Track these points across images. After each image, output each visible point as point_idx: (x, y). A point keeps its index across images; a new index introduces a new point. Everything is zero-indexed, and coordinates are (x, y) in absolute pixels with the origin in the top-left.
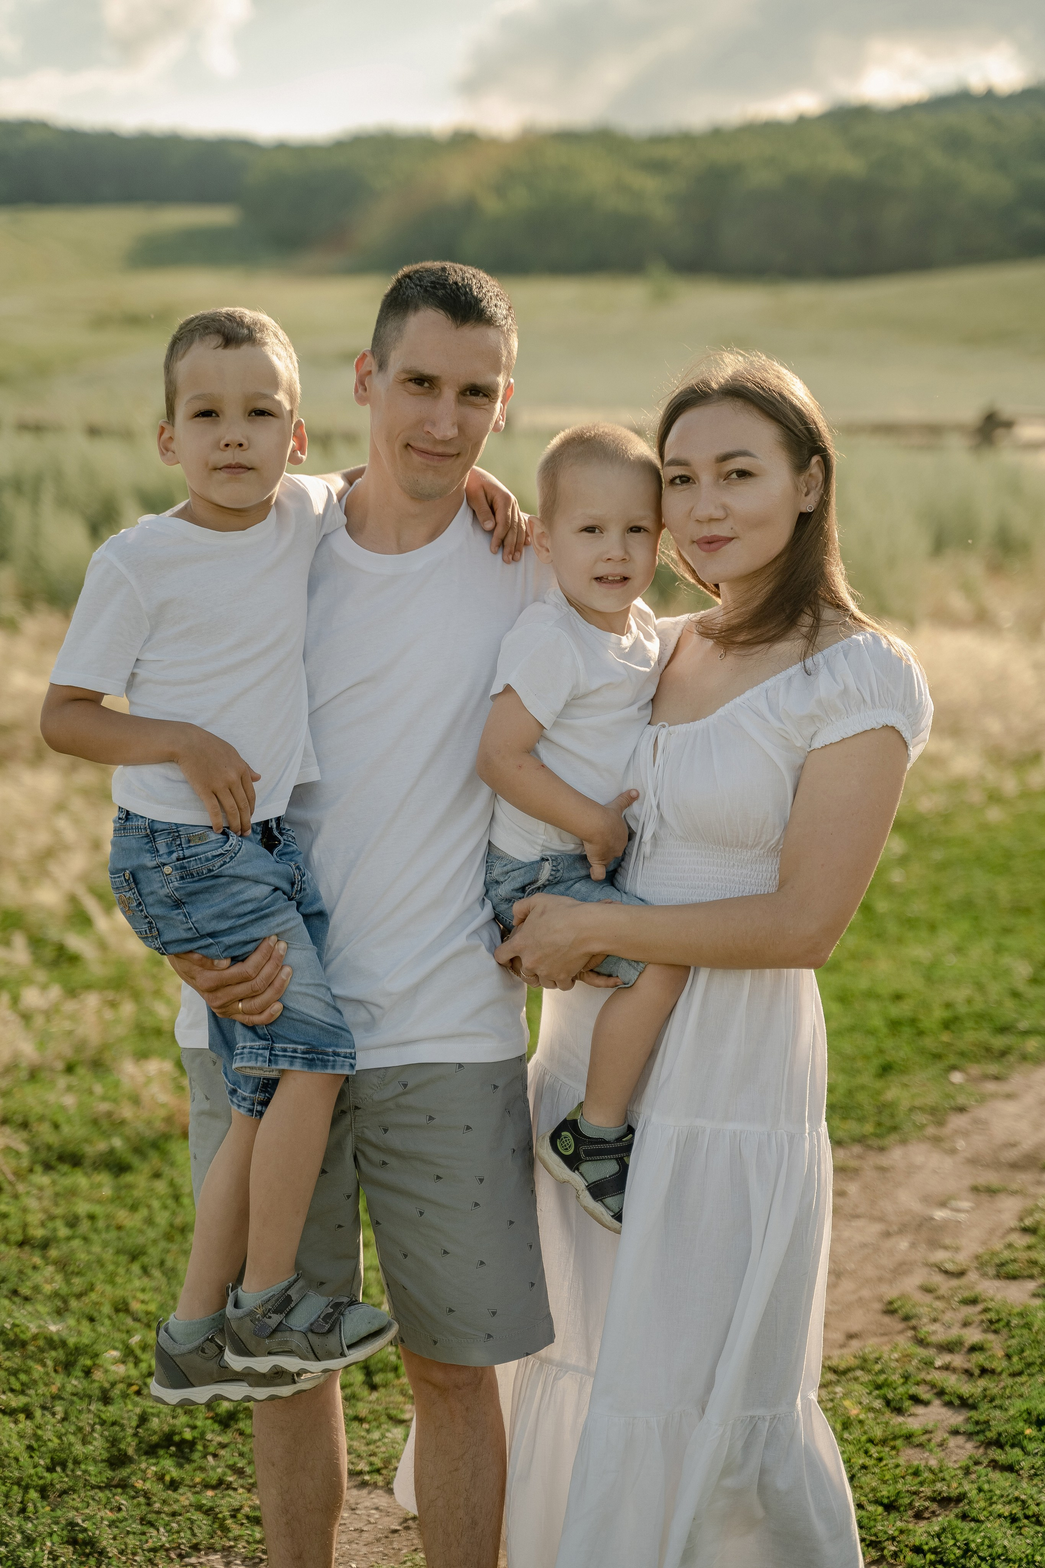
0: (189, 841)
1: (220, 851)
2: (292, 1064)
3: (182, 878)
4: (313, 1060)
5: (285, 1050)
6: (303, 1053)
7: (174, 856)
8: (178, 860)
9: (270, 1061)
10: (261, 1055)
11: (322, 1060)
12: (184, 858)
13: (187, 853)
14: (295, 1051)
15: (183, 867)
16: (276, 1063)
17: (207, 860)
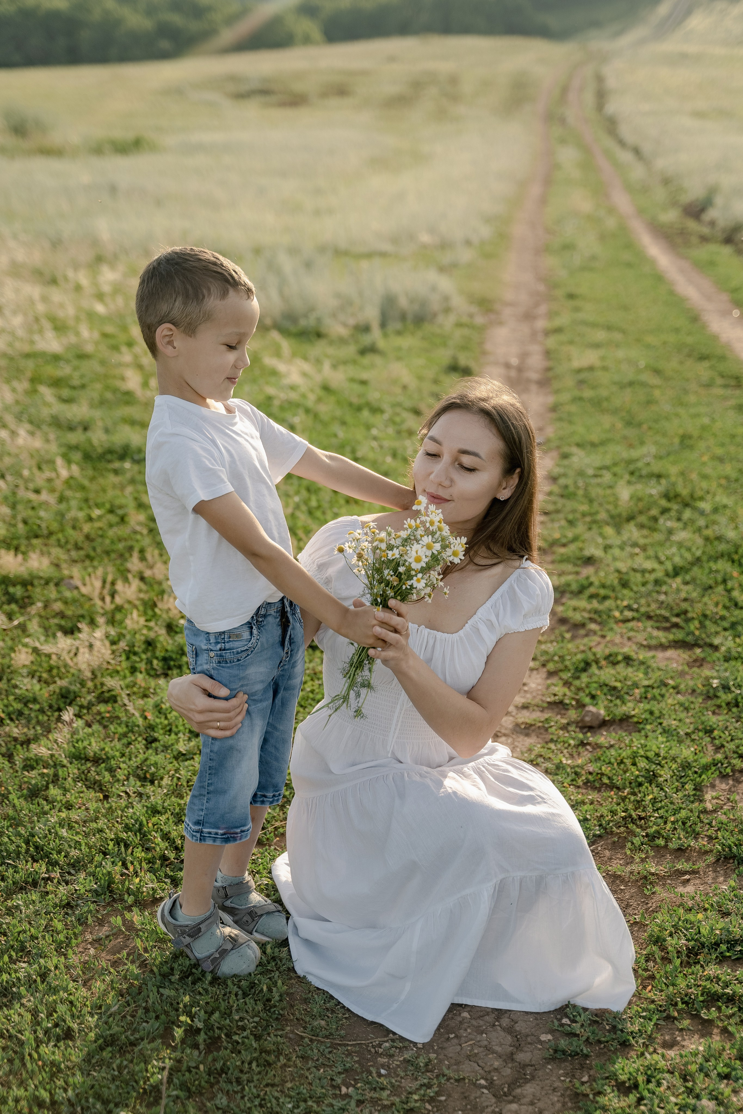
0: (230, 637)
1: (246, 648)
2: (214, 841)
3: (219, 662)
4: (228, 838)
5: (210, 833)
6: (222, 835)
7: (219, 646)
8: (220, 650)
9: (200, 839)
10: (195, 836)
11: (234, 837)
12: (224, 650)
13: (227, 646)
14: (216, 834)
15: (221, 656)
16: (205, 840)
17: (238, 653)
